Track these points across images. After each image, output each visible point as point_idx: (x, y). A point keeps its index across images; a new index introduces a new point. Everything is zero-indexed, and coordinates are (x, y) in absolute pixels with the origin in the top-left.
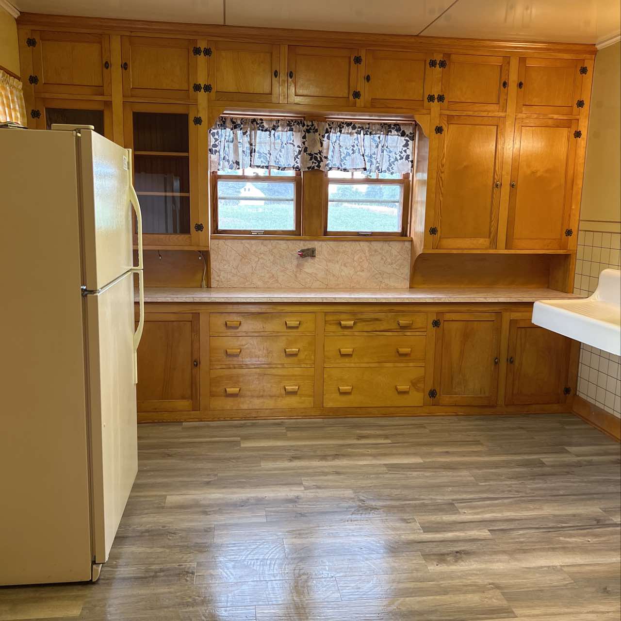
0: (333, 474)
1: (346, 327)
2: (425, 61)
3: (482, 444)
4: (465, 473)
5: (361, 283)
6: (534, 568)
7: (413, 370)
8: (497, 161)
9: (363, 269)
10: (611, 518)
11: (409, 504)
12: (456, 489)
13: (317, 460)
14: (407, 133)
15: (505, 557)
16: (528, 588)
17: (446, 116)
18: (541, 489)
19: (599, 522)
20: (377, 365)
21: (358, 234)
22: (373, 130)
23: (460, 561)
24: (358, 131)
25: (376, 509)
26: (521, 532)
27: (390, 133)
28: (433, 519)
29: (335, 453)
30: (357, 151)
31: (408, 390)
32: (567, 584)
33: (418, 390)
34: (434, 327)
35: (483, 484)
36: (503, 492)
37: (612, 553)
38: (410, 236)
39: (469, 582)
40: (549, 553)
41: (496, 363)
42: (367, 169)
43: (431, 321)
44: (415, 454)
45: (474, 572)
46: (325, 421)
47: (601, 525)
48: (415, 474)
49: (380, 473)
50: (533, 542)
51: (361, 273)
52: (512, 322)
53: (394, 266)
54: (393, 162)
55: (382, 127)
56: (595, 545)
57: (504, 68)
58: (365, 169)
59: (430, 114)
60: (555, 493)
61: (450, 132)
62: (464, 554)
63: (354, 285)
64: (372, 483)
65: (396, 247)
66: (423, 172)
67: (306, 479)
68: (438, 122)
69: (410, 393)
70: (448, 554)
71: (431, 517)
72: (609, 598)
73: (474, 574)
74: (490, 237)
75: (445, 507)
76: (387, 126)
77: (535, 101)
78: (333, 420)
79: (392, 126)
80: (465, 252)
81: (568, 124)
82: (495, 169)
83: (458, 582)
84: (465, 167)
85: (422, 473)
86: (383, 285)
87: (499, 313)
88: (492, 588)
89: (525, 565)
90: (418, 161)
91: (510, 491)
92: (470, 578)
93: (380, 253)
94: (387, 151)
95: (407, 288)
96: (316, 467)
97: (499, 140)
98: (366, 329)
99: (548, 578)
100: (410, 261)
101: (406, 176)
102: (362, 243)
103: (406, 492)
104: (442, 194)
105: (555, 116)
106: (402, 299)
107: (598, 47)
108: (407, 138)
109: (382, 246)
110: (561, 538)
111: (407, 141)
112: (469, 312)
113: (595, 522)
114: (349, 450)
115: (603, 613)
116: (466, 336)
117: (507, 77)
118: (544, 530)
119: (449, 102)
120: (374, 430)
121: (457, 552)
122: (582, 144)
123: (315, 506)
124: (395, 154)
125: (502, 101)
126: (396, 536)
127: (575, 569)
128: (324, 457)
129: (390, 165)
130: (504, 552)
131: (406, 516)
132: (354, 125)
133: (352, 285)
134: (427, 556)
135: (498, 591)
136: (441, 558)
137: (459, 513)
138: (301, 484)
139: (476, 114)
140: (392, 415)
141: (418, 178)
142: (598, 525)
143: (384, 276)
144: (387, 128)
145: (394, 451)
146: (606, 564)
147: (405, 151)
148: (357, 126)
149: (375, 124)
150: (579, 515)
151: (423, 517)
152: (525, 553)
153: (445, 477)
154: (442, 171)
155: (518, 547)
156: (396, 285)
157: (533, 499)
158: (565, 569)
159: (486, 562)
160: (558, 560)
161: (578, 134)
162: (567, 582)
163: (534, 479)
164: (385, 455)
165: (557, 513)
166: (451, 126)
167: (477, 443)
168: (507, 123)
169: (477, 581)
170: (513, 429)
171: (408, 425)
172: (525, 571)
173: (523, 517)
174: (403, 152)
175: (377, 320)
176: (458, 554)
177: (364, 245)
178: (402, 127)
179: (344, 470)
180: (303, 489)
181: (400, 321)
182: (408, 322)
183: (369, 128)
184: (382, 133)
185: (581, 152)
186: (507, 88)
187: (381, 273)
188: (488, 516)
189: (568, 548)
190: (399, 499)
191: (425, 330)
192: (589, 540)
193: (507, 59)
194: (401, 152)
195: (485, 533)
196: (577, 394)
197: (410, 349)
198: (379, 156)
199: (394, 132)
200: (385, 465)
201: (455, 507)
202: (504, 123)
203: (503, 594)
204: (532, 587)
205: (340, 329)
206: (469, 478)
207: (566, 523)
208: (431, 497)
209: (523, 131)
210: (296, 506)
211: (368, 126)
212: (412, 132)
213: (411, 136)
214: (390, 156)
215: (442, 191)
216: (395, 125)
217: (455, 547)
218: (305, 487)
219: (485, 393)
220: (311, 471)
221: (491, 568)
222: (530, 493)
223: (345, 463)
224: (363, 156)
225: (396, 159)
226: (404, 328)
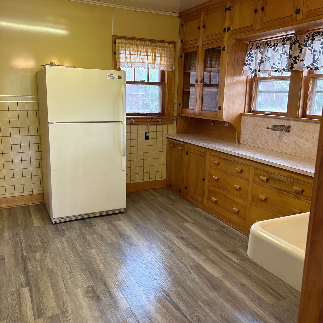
175: (281, 181)
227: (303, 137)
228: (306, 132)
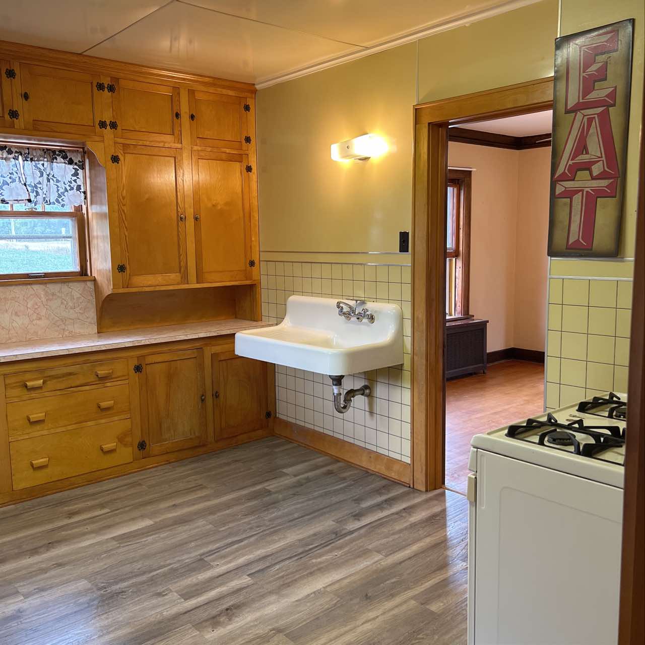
0: (55, 567)
1: (34, 389)
2: (92, 83)
3: (205, 487)
4: (201, 522)
5: (39, 333)
6: (302, 599)
7: (118, 424)
8: (178, 193)
9: (39, 316)
10: (344, 527)
11: (157, 574)
12: (199, 542)
13: (28, 557)
14: (76, 161)
15: (273, 598)
16: (305, 620)
17: (121, 145)
18: (277, 518)
19: (337, 535)
20: (74, 426)
21: (27, 276)
22: (34, 156)
23: (233, 618)
24: (15, 156)
25: (123, 592)
26: (277, 567)
27: (55, 161)
28: (189, 583)
29: (46, 542)
30: (17, 180)
31: (115, 448)
32: (336, 603)
33: (125, 445)
34: (136, 372)
35: (223, 529)
36: (245, 531)
37: (358, 560)
38: (91, 275)
39: (251, 636)
40: (310, 579)
41: (203, 400)
42: (32, 200)
43: (132, 368)
44: (143, 517)
45: (252, 624)
46: (18, 507)
47: (339, 536)
48: (150, 539)
49: (111, 550)
50: (292, 573)
51: (38, 322)
52: (214, 356)
53: (77, 310)
54: (63, 193)
55: (45, 152)
56: (343, 557)
57: (174, 99)
58: (29, 201)
59: (103, 141)
60: (291, 517)
61: (127, 162)
62: (236, 608)
63: (30, 337)
64: (105, 564)
65: (76, 289)
66: (101, 204)
67: (22, 584)
68: (114, 151)
69: (117, 450)
70: (219, 615)
71: (185, 581)
72: (372, 604)
73: (252, 626)
74: (180, 272)
75: (194, 565)
76: (51, 152)
77: (207, 134)
78: (29, 503)
79: (57, 153)
80: (158, 289)
81: (239, 158)
82: (177, 202)
83: (242, 641)
84: (147, 199)
85: (157, 536)
86: (66, 333)
87: (200, 349)
88: (275, 634)
89: (294, 598)
90: (91, 193)
91: (251, 528)
92: (250, 632)
93: (58, 297)
94: (53, 180)
95: (95, 334)
96: (31, 565)
97: (178, 171)
98: (59, 386)
99: (317, 604)
100: (95, 303)
101: (79, 209)
102: (36, 287)
103: (148, 563)
104: (126, 228)
105: (228, 151)
106: (99, 347)
107: (257, 87)
108: (76, 167)
109: (61, 289)
110: (314, 561)
111: (76, 170)
112: (170, 351)
113: (334, 536)
114: (63, 533)
115: (374, 619)
116: (170, 377)
117: (179, 108)
118: (296, 558)
119: (122, 129)
120: (84, 502)
121: (227, 609)
122: (254, 178)
123: (46, 615)
124: (64, 183)
125: (176, 132)
126: (157, 615)
127: (336, 586)
128: (34, 551)
129: (60, 196)
130: (271, 593)
131: (160, 589)
132: (9, 149)
133: (28, 337)
134: (199, 626)
135: (281, 634)
136: (214, 621)
137: (212, 567)
138: (17, 593)
139: (152, 144)
140: (99, 480)
141: (94, 211)
142: (338, 537)
143: (67, 323)
144: (52, 155)
145: (117, 520)
146: (357, 573)
147: (75, 181)
148: (14, 150)
149: (35, 149)
150: (319, 533)
151: (178, 584)
152: (289, 586)
153: (183, 533)
154: (124, 204)
155: (282, 583)
156: (82, 331)
157: (274, 531)
158: (328, 589)
159: (259, 609)
160: (320, 583)
161: (249, 169)
162: (335, 602)
163: (268, 510)
164: (109, 527)
165: (300, 537)
166: (128, 157)
167: (201, 487)
168: (184, 155)
169: (257, 632)
170: (228, 464)
171: (122, 486)
172: (297, 605)
173: (274, 551)
174: (72, 181)
175: (70, 374)
176: (229, 611)
177: (38, 288)
178: (68, 154)
179: (66, 559)
180: (22, 598)
181: (98, 372)
182: (107, 372)
183: (28, 154)
184: (46, 159)
185: (254, 185)
186: (179, 118)
187: (64, 320)
188: (241, 560)
189: (322, 568)
190: (144, 573)
191: (127, 377)
192: (336, 554)
193: (176, 89)
194: (70, 182)
195: (245, 580)
196: (277, 416)
197: (113, 402)
198: (45, 186)
199: (59, 159)
200: (113, 538)
201: (206, 561)
202: (181, 155)
203: (287, 635)
204: (308, 619)
205: (25, 391)
206: (208, 527)
207: (312, 544)
208: (177, 559)
209: (200, 164)
210: (21, 622)
211: (27, 151)
212: (81, 160)
213: (80, 164)
214: (58, 187)
215: (126, 225)
216: (60, 151)
217: (222, 604)
218: (23, 595)
219: (194, 433)
220: (24, 572)
221: (266, 613)
222: (270, 525)
223: (63, 550)
224: (25, 185)
225: (66, 190)
226: (103, 379)
227: (7, 311)
228: (10, 301)
